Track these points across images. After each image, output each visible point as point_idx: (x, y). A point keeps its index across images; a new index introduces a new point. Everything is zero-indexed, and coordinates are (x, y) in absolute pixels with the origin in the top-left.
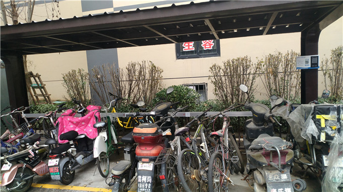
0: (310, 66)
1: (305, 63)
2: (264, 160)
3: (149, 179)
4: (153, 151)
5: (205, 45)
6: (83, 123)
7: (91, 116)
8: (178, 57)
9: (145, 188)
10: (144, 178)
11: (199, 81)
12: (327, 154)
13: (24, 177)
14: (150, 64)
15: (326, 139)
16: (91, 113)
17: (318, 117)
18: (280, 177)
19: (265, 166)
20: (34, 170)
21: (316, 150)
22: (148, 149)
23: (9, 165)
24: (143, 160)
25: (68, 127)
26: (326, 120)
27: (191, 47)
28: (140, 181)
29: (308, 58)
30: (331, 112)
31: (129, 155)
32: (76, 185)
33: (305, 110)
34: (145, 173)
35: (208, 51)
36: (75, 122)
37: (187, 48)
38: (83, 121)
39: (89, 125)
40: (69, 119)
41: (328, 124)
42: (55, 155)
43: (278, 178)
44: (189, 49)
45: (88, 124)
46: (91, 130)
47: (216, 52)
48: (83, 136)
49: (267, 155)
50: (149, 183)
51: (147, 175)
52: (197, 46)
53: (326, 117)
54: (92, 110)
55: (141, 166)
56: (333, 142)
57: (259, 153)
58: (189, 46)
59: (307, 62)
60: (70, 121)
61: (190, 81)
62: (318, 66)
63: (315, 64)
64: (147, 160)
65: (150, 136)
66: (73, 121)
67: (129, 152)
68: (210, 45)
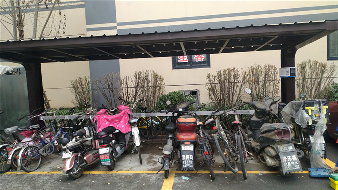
0: (290, 75)
1: (286, 72)
2: (277, 138)
3: (192, 157)
4: (193, 136)
5: (197, 58)
6: (117, 121)
7: (124, 114)
8: (174, 68)
9: (189, 164)
10: (188, 157)
11: (193, 88)
12: (313, 134)
13: (81, 163)
14: (152, 73)
15: (312, 123)
16: (123, 112)
17: (306, 108)
18: (288, 149)
19: (278, 142)
20: (85, 158)
21: (304, 133)
22: (188, 134)
23: (70, 154)
24: (186, 143)
25: (104, 124)
26: (312, 110)
27: (185, 59)
28: (183, 159)
29: (289, 69)
30: (315, 105)
31: (172, 140)
32: (120, 170)
33: (295, 105)
34: (188, 152)
35: (200, 63)
36: (110, 120)
37: (182, 59)
38: (117, 118)
39: (122, 122)
40: (105, 117)
41: (314, 113)
42: (106, 145)
43: (286, 149)
44: (184, 60)
45: (120, 121)
46: (123, 126)
47: (207, 63)
48: (117, 131)
49: (279, 134)
50: (191, 160)
51: (190, 154)
52: (190, 59)
53: (312, 108)
54: (124, 110)
55: (184, 148)
56: (316, 125)
57: (273, 133)
58: (183, 58)
59: (288, 72)
60: (105, 119)
61: (185, 88)
62: (295, 75)
63: (293, 74)
64: (189, 143)
65: (193, 124)
66: (108, 118)
67: (172, 138)
68: (201, 58)
